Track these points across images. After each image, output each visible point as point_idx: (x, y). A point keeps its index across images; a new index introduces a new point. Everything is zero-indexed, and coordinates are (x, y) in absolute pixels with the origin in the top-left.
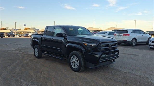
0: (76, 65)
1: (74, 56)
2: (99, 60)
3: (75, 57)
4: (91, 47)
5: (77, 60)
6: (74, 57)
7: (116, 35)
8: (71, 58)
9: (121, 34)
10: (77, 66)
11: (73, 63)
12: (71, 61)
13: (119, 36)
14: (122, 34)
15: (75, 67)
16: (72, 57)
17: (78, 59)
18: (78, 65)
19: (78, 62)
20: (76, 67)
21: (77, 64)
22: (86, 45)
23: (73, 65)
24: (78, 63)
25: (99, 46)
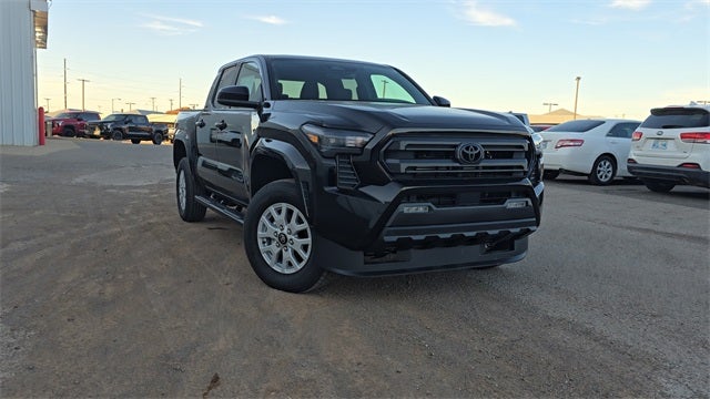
0: (288, 255)
1: (284, 206)
2: (384, 232)
3: (290, 213)
4: (342, 155)
5: (300, 227)
6: (284, 212)
7: (641, 135)
8: (263, 217)
9: (667, 133)
10: (299, 260)
11: (269, 240)
12: (259, 233)
13: (660, 142)
14: (677, 133)
15: (284, 263)
16: (272, 209)
17: (305, 225)
18: (305, 256)
19: (308, 240)
20: (290, 264)
21: (301, 252)
22: (315, 140)
23: (269, 253)
24: (305, 248)
25: (385, 149)
